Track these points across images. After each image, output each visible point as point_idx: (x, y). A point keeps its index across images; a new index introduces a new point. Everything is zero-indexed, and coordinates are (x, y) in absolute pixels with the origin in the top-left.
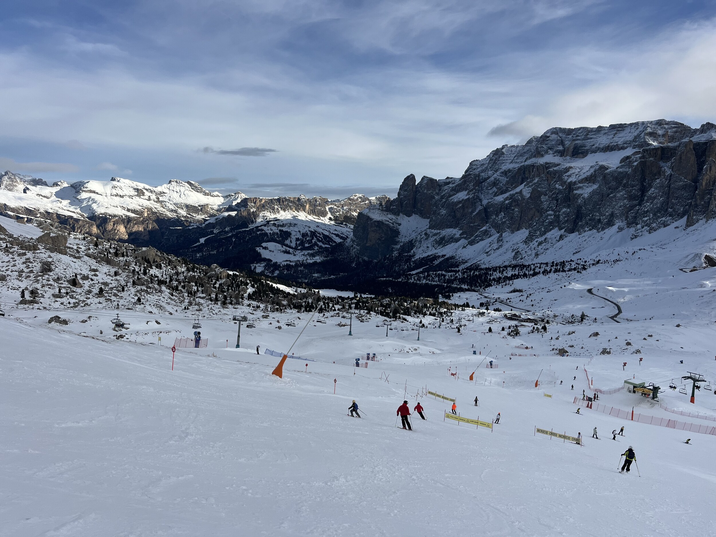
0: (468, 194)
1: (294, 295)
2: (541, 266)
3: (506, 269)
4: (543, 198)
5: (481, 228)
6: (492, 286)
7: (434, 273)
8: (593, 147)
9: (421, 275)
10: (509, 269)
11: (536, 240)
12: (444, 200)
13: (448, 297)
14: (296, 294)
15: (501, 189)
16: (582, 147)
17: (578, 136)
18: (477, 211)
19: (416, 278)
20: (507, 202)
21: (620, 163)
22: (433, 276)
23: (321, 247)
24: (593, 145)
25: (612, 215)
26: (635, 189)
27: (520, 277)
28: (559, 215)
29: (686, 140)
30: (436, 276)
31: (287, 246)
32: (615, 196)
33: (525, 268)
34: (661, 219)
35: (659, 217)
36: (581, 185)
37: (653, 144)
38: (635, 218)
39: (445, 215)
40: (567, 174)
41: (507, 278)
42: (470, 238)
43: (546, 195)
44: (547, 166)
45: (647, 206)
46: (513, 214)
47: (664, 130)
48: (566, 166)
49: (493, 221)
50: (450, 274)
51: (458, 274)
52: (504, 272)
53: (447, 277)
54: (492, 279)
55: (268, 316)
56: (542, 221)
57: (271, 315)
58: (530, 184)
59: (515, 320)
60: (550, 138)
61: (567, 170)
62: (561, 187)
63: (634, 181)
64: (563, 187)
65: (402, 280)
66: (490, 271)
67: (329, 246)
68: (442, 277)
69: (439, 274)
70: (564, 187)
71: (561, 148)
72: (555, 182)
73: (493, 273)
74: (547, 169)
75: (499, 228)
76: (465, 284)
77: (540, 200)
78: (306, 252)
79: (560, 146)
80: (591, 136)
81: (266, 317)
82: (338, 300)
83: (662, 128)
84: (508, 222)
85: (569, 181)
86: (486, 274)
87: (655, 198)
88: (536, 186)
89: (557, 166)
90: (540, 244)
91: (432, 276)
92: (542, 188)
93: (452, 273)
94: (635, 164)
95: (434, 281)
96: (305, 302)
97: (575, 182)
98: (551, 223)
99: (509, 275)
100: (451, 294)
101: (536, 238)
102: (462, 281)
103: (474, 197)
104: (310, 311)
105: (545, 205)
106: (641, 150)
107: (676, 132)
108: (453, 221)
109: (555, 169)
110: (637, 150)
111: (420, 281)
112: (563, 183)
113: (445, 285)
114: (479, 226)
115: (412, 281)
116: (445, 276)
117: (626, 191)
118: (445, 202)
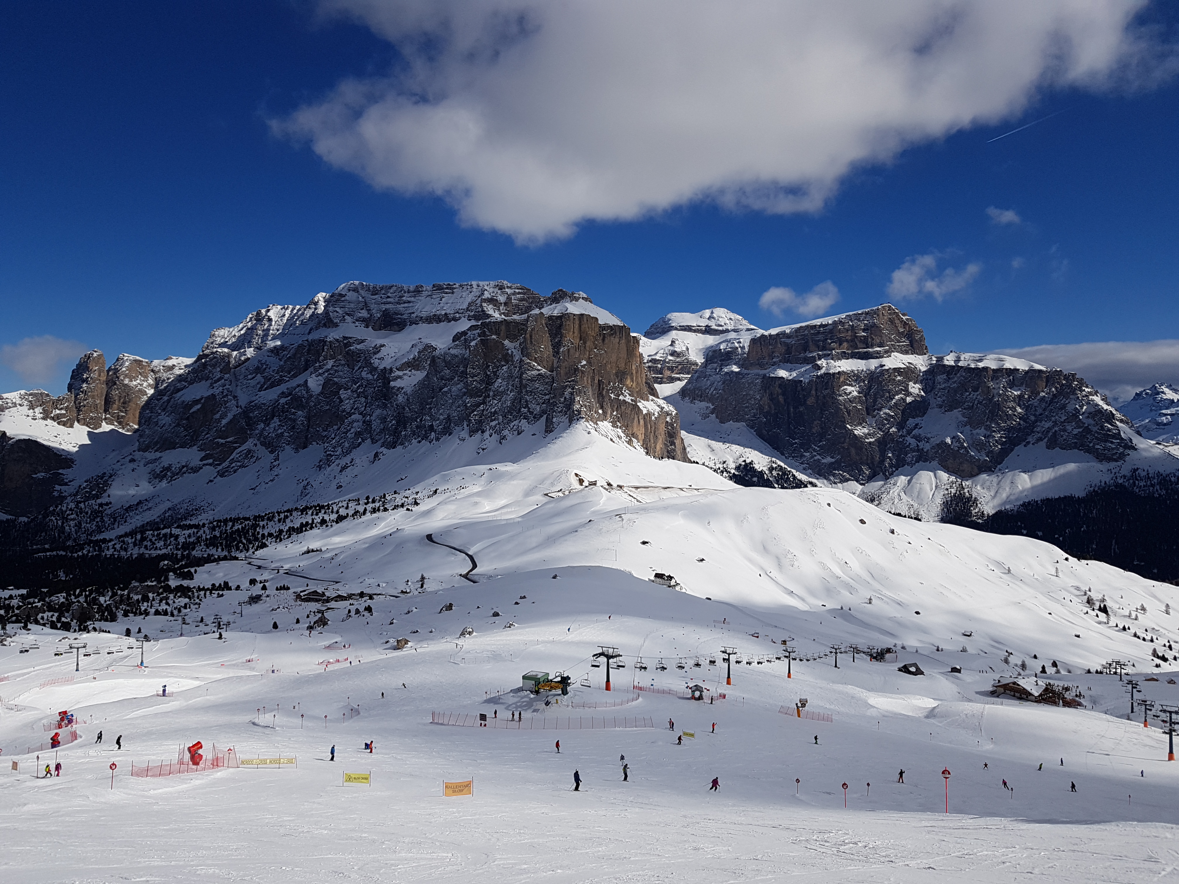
0: (212, 386)
2: (350, 505)
3: (291, 515)
4: (343, 394)
5: (240, 447)
6: (267, 546)
7: (156, 533)
8: (412, 315)
9: (129, 540)
10: (295, 513)
11: (337, 462)
12: (166, 398)
13: (190, 576)
15: (270, 378)
16: (397, 314)
17: (388, 297)
18: (230, 416)
19: (118, 546)
20: (283, 401)
21: (454, 341)
22: (154, 539)
24: (413, 313)
25: (449, 419)
26: (476, 381)
27: (316, 526)
28: (370, 421)
29: (536, 311)
30: (160, 539)
32: (450, 390)
33: (323, 511)
34: (513, 424)
35: (510, 420)
36: (400, 373)
37: (494, 315)
38: (480, 422)
39: (170, 425)
40: (377, 356)
41: (292, 531)
42: (219, 465)
43: (346, 389)
44: (346, 342)
45: (495, 405)
46: (295, 420)
47: (506, 296)
48: (375, 344)
49: (261, 434)
50: (187, 532)
51: (201, 532)
52: (288, 521)
53: (181, 540)
54: (266, 534)
56: (345, 430)
58: (320, 371)
59: (317, 601)
60: (347, 297)
61: (377, 349)
62: (370, 377)
63: (474, 369)
64: (373, 375)
65: (89, 552)
66: (263, 521)
68: (172, 539)
69: (165, 535)
70: (375, 377)
71: (364, 314)
72: (359, 368)
73: (267, 524)
74: (346, 348)
75: (272, 446)
76: (217, 548)
77: (340, 398)
79: (363, 311)
80: (409, 299)
83: (503, 293)
84: (287, 434)
85: (381, 367)
86: (255, 526)
87: (504, 393)
88: (330, 374)
89: (362, 342)
90: (343, 469)
91: (151, 540)
92: (341, 377)
93: (191, 531)
94: (473, 343)
95: (156, 549)
97: (391, 370)
98: (358, 434)
99: (297, 525)
100: (193, 570)
101: (337, 459)
102: (212, 542)
103: (222, 392)
105: (347, 405)
106: (479, 324)
107: (521, 300)
108: (185, 436)
109: (358, 347)
110: (473, 323)
111: (126, 550)
112: (373, 369)
113: (179, 552)
114: (236, 443)
115: (109, 553)
116: (177, 537)
117: (464, 383)
118: (169, 401)
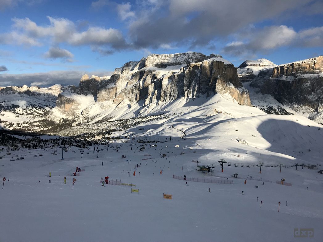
0: (115, 84)
1: (24, 140)
2: (151, 117)
7: (101, 123)
8: (169, 63)
9: (95, 125)
10: (137, 119)
12: (104, 87)
13: (110, 135)
14: (25, 139)
15: (130, 82)
16: (164, 63)
17: (162, 58)
19: (92, 126)
21: (180, 70)
23: (38, 113)
25: (179, 93)
26: (186, 82)
27: (142, 123)
29: (205, 61)
30: (102, 125)
31: (17, 113)
34: (197, 95)
36: (165, 80)
37: (192, 62)
38: (187, 94)
39: (105, 94)
40: (159, 75)
41: (136, 124)
44: (150, 71)
47: (196, 56)
48: (158, 71)
49: (128, 97)
50: (109, 123)
51: (113, 123)
52: (135, 121)
55: (11, 153)
57: (12, 152)
59: (142, 142)
60: (151, 59)
61: (159, 73)
62: (157, 81)
63: (186, 78)
66: (128, 121)
67: (43, 112)
69: (104, 123)
72: (154, 79)
74: (150, 73)
78: (30, 116)
79: (155, 62)
80: (168, 58)
81: (9, 154)
82: (51, 141)
86: (126, 122)
88: (146, 80)
89: (155, 71)
91: (100, 125)
95: (101, 127)
96: (32, 144)
99: (137, 122)
100: (111, 133)
103: (118, 86)
104: (36, 148)
106: (188, 65)
107: (200, 58)
108: (109, 97)
109: (154, 73)
110: (186, 65)
111: (94, 127)
112: (158, 79)
114: (122, 99)
116: (107, 124)
117: (183, 83)
